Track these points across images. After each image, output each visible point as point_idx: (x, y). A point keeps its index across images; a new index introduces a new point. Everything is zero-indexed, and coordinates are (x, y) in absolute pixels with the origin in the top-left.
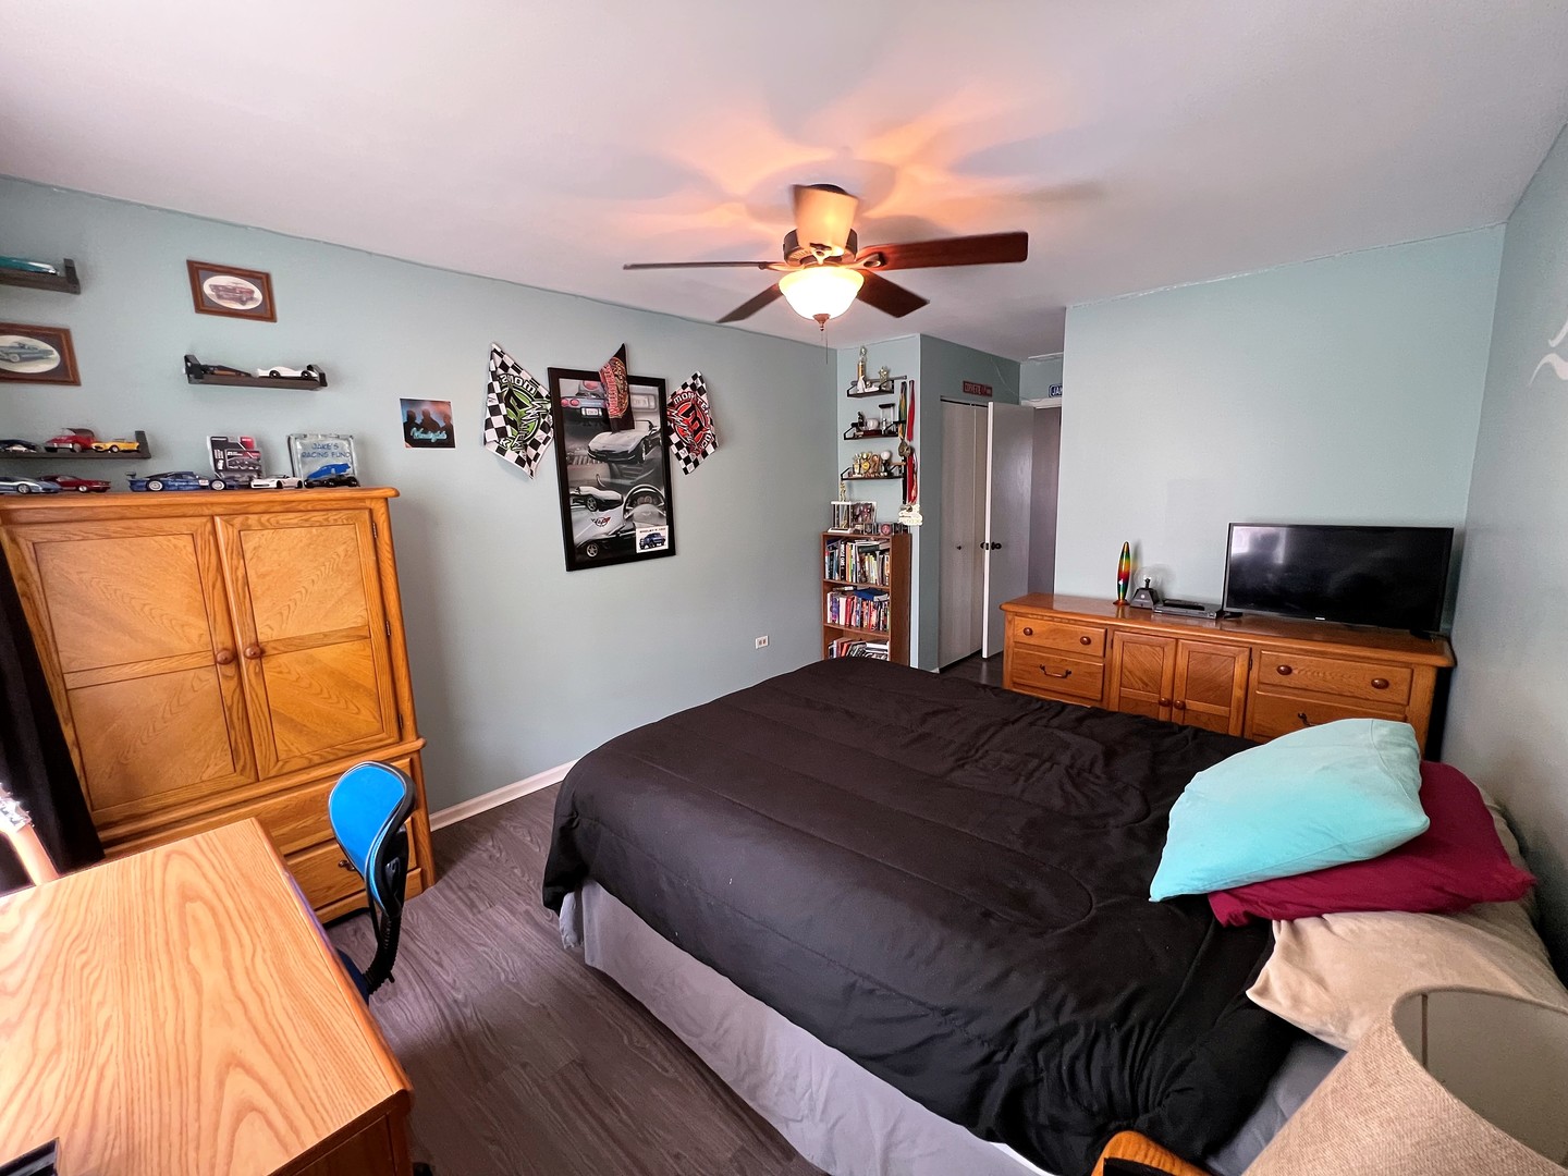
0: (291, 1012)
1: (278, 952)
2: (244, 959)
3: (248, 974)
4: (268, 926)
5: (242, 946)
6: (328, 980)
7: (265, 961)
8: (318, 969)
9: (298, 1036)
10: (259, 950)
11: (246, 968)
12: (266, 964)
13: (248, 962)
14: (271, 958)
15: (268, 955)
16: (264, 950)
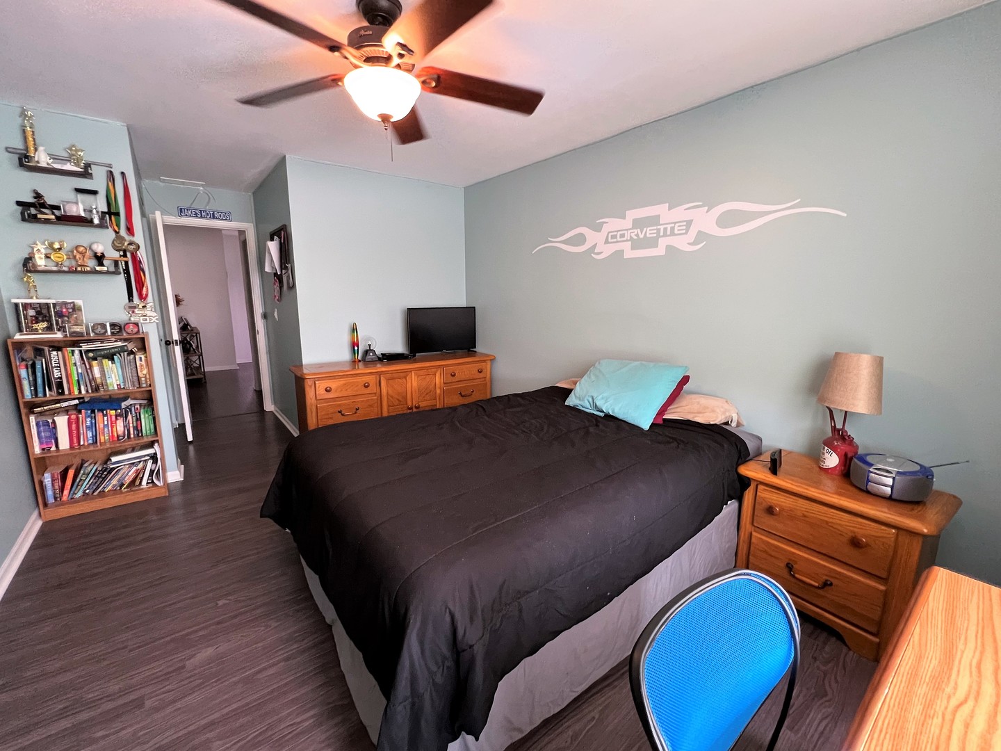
0: (963, 638)
1: (938, 682)
2: (973, 711)
3: (978, 694)
4: (926, 715)
5: (967, 726)
6: (920, 628)
7: (955, 688)
8: (920, 639)
9: (968, 624)
10: (954, 702)
11: (976, 699)
12: (956, 683)
13: (970, 703)
14: (947, 685)
15: (949, 690)
16: (949, 697)
